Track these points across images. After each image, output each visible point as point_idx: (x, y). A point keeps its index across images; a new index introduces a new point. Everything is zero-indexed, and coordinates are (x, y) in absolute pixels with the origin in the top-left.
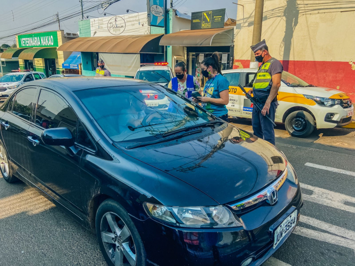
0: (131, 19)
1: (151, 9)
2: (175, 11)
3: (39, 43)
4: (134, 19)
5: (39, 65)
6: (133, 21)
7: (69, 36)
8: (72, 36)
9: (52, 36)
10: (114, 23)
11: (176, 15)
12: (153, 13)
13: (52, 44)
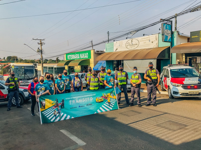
0: (144, 40)
1: (165, 32)
2: (178, 32)
3: (79, 57)
4: (146, 39)
5: (77, 69)
6: (145, 40)
7: (98, 53)
8: (100, 52)
9: (87, 53)
10: (131, 43)
11: (179, 34)
12: (166, 34)
13: (87, 57)
